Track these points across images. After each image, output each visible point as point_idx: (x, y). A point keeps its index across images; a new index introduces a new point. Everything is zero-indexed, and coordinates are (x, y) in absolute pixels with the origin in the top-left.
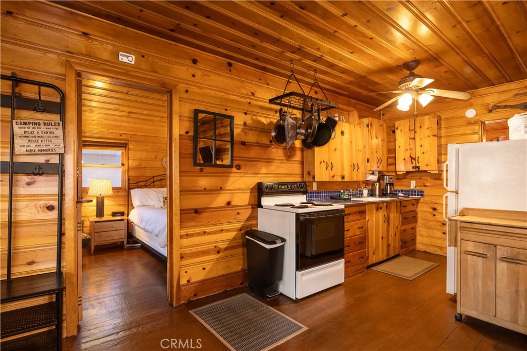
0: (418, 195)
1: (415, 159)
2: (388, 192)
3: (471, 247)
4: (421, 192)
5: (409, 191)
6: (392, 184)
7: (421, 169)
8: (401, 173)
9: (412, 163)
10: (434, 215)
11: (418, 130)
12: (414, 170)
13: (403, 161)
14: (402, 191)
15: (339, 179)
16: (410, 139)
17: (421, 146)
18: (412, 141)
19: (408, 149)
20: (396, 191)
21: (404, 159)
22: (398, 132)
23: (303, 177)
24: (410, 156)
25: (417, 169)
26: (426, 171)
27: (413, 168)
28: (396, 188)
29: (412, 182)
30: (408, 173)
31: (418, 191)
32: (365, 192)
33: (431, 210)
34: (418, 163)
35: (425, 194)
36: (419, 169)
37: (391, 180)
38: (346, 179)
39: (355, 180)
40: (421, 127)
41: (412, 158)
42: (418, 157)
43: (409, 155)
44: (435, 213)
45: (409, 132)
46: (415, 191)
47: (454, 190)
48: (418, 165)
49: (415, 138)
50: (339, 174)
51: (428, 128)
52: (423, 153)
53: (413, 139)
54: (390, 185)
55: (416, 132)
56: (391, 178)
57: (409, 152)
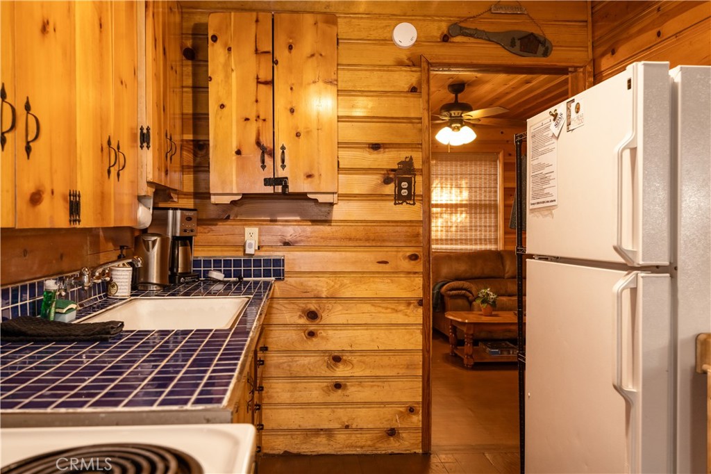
0: (267, 274)
1: (272, 154)
2: (180, 271)
4: (279, 262)
5: (237, 263)
6: (186, 241)
7: (291, 189)
8: (227, 200)
9: (263, 167)
10: (312, 334)
11: (282, 54)
12: (269, 190)
13: (234, 157)
14: (217, 263)
15: (61, 220)
16: (258, 82)
17: (292, 111)
18: (265, 90)
19: (253, 117)
21: (238, 152)
22: (216, 55)
24: (258, 143)
25: (279, 189)
26: (303, 196)
27: (267, 182)
28: (199, 253)
29: (248, 230)
30: (246, 197)
31: (267, 262)
33: (303, 321)
34: (283, 167)
35: (286, 269)
36: (285, 187)
37: (189, 226)
38: (87, 219)
40: (290, 48)
41: (263, 149)
42: (283, 148)
43: (253, 138)
44: (312, 328)
45: (253, 58)
46: (258, 264)
48: (281, 173)
49: (272, 82)
50: (61, 189)
51: (313, 55)
52: (298, 135)
53: (266, 83)
54: (184, 245)
55: (275, 62)
56: (189, 219)
57: (253, 127)
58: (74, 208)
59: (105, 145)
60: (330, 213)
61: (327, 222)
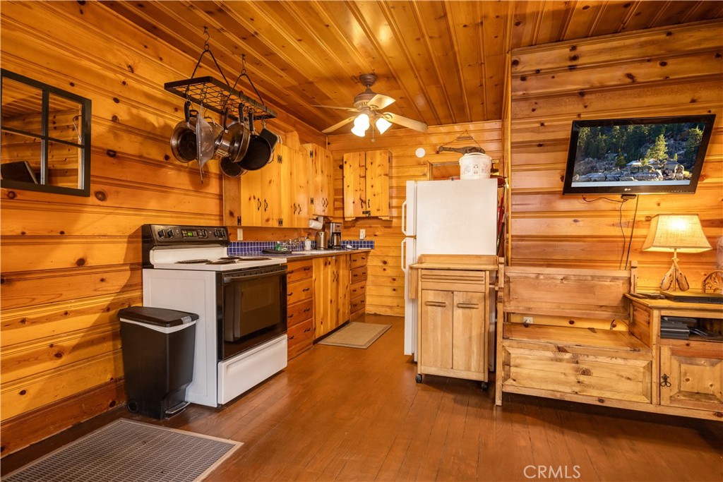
0: (368, 247)
1: (365, 203)
2: (335, 244)
3: (431, 296)
4: (372, 242)
5: (358, 242)
6: (339, 234)
7: (372, 215)
8: (350, 219)
9: (362, 207)
10: (384, 270)
11: (368, 166)
12: (364, 215)
13: (352, 204)
14: (351, 242)
15: (276, 225)
16: (360, 177)
17: (372, 186)
18: (363, 179)
19: (358, 190)
20: (344, 243)
21: (354, 202)
22: (346, 167)
23: (221, 220)
24: (360, 199)
25: (367, 215)
26: (376, 218)
27: (363, 213)
28: (344, 238)
29: (361, 230)
30: (358, 219)
31: (368, 242)
32: (308, 244)
33: (381, 264)
34: (369, 207)
35: (375, 245)
36: (370, 214)
37: (338, 229)
38: (285, 225)
39: (296, 227)
40: (372, 163)
41: (362, 201)
42: (369, 200)
43: (359, 197)
44: (385, 267)
45: (359, 168)
46: (365, 242)
47: (412, 235)
48: (368, 209)
49: (365, 177)
50: (276, 217)
51: (379, 166)
52: (374, 195)
53: (363, 177)
54: (337, 235)
55: (366, 169)
56: (338, 226)
57: (359, 193)
58: (280, 222)
59: (293, 206)
60: (391, 224)
61: (390, 227)
